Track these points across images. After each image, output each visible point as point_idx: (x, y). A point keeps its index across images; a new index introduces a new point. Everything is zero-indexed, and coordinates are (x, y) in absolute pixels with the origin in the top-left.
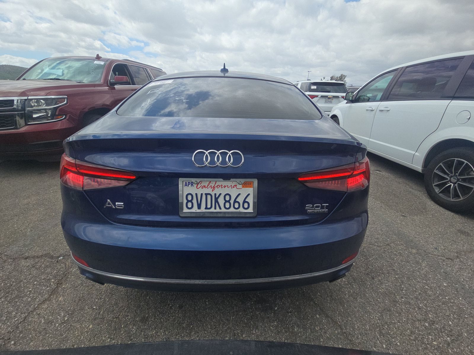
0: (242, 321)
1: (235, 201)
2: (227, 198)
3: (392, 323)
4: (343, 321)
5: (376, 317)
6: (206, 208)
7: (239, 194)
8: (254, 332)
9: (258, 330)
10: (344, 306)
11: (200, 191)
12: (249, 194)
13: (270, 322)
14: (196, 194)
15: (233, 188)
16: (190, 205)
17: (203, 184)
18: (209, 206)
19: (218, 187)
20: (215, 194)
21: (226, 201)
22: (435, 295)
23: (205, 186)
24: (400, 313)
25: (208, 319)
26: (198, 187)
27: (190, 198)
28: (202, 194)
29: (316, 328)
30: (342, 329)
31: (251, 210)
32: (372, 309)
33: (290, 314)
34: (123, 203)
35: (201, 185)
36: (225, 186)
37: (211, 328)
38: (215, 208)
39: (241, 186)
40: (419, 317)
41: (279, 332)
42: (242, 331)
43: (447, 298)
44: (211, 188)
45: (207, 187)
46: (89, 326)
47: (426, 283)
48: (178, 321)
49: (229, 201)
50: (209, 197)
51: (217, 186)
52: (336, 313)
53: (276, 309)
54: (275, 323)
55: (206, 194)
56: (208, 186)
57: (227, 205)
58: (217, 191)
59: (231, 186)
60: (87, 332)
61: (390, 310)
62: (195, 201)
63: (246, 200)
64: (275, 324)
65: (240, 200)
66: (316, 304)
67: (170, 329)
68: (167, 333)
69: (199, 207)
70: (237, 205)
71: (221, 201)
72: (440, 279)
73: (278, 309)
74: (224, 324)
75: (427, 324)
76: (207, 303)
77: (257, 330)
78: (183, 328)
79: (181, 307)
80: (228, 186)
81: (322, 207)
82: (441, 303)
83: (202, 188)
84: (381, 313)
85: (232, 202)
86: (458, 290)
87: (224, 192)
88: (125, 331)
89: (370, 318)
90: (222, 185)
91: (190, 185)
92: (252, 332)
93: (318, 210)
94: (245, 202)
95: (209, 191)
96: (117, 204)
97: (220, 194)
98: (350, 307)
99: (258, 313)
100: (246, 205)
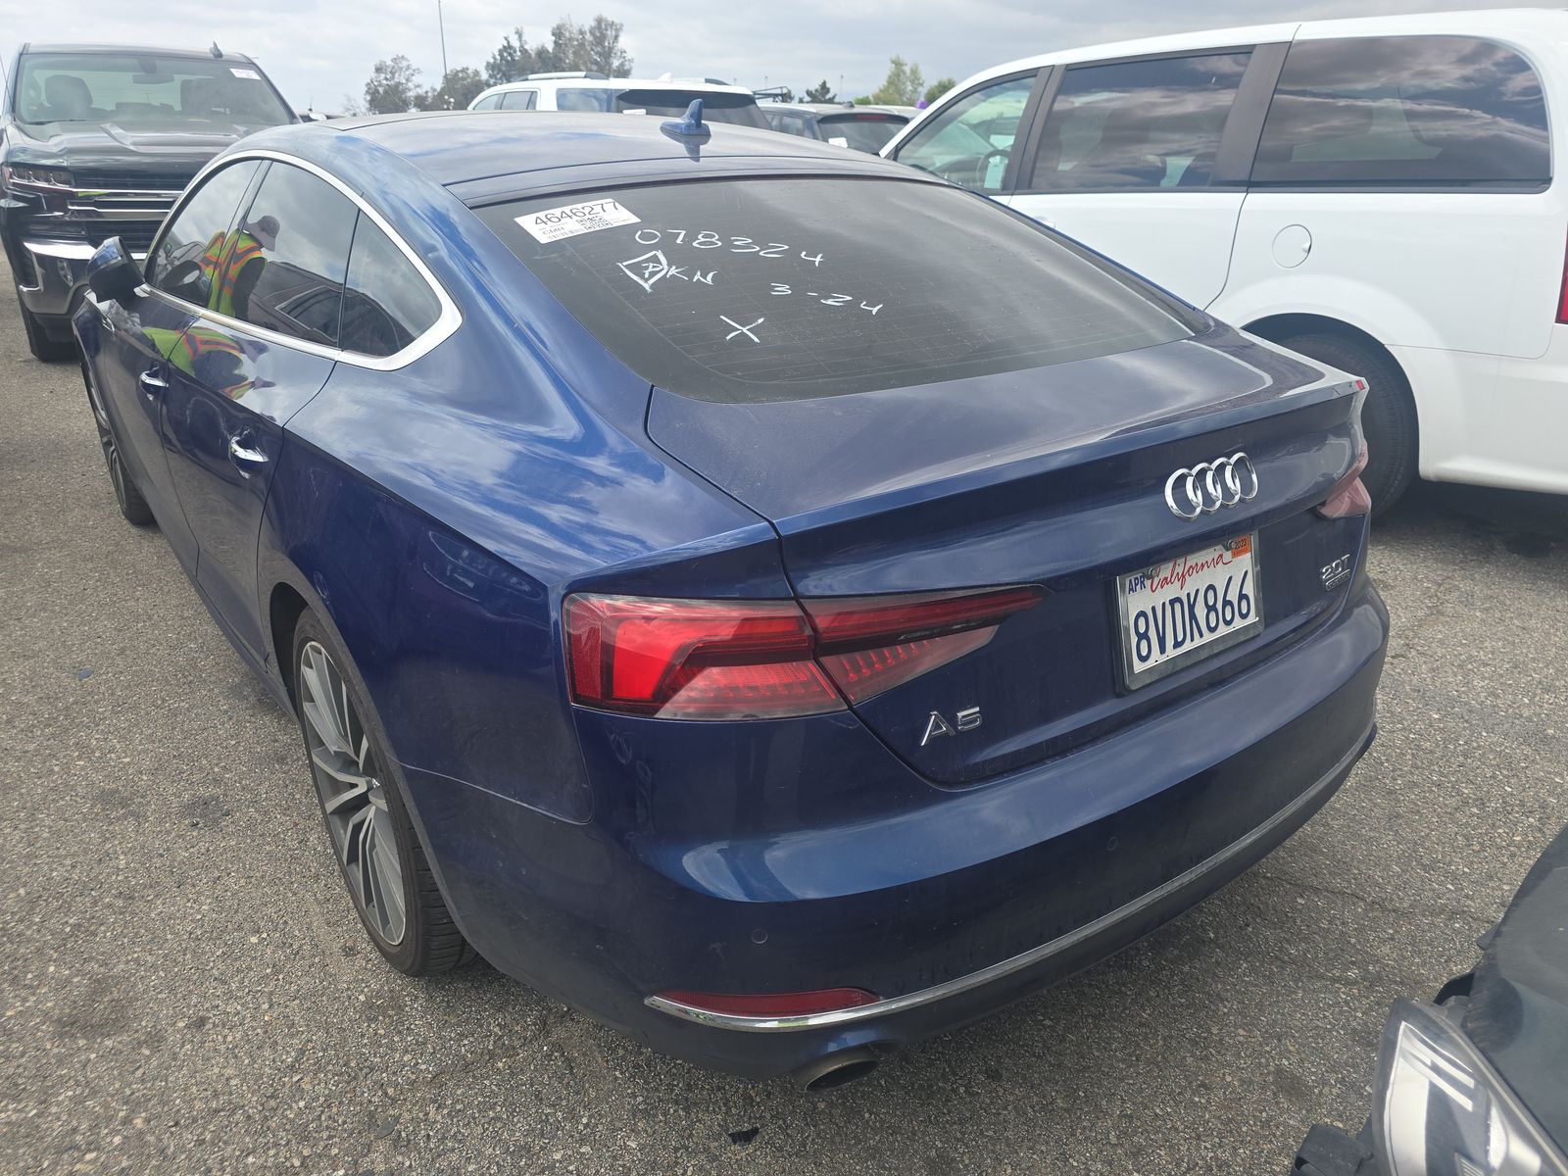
1: (1225, 603)
2: (1211, 599)
3: (1422, 837)
4: (1349, 882)
5: (1390, 841)
6: (1175, 645)
7: (1230, 578)
8: (1226, 1010)
9: (1229, 1002)
10: (1322, 853)
11: (1159, 598)
12: (1246, 573)
13: (1230, 969)
14: (1153, 610)
15: (1217, 564)
16: (1144, 648)
17: (1162, 576)
18: (1179, 638)
19: (1191, 571)
20: (1188, 596)
21: (1209, 609)
22: (1438, 746)
23: (1167, 579)
24: (1418, 811)
25: (1096, 1054)
26: (1154, 587)
27: (1142, 625)
29: (1323, 926)
30: (1363, 899)
31: (1252, 618)
32: (1371, 829)
33: (1250, 929)
34: (977, 709)
35: (1159, 577)
36: (1203, 566)
37: (1130, 1067)
38: (1192, 638)
39: (1228, 556)
40: (1453, 802)
42: (1200, 1027)
44: (1179, 580)
45: (1171, 580)
47: (1404, 729)
48: (1032, 1107)
49: (1214, 607)
50: (1177, 606)
51: (1188, 571)
52: (1324, 874)
53: (1212, 935)
55: (1172, 603)
56: (1172, 576)
57: (1213, 620)
58: (1190, 586)
59: (1213, 559)
61: (1398, 816)
62: (1152, 634)
63: (1243, 592)
65: (1234, 594)
66: (1271, 879)
67: (1040, 1135)
68: (1043, 1148)
69: (1162, 646)
70: (1228, 614)
71: (1200, 611)
72: (1419, 708)
74: (1146, 1039)
75: (1475, 810)
76: (1048, 1022)
79: (994, 1075)
80: (1207, 563)
81: (1343, 566)
83: (1162, 587)
84: (1391, 829)
85: (1220, 605)
86: (1467, 718)
89: (1383, 848)
90: (1196, 564)
91: (1138, 587)
93: (1339, 574)
94: (1240, 597)
95: (1175, 590)
96: (964, 717)
97: (1197, 591)
98: (1334, 847)
99: (1186, 969)
100: (1244, 607)
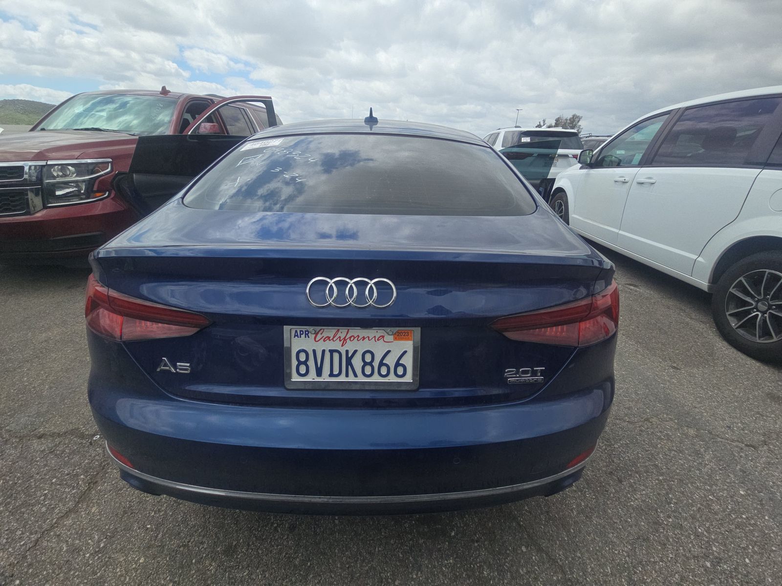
0: (395, 555)
1: (381, 364)
2: (368, 358)
3: (650, 562)
4: (567, 558)
5: (623, 551)
6: (332, 375)
7: (389, 352)
8: (415, 576)
9: (421, 573)
10: (569, 531)
11: (320, 347)
12: (405, 352)
13: (442, 557)
14: (314, 351)
15: (378, 340)
16: (303, 369)
17: (325, 335)
18: (336, 372)
19: (352, 338)
20: (347, 352)
21: (365, 364)
22: (724, 511)
23: (329, 338)
24: (665, 545)
25: (336, 551)
26: (317, 340)
27: (303, 357)
28: (324, 351)
29: (521, 571)
30: (564, 573)
31: (408, 378)
32: (617, 537)
33: (476, 544)
34: (188, 365)
35: (322, 335)
36: (364, 338)
37: (341, 568)
38: (347, 376)
39: (391, 338)
40: (696, 551)
41: (457, 577)
42: (393, 575)
43: (744, 516)
44: (340, 341)
45: (333, 339)
46: (139, 559)
47: (710, 490)
48: (286, 554)
49: (371, 364)
50: (336, 356)
51: (350, 338)
52: (556, 544)
53: (453, 534)
54: (451, 561)
55: (332, 352)
56: (334, 337)
57: (368, 370)
58: (350, 346)
59: (375, 337)
60: (136, 570)
61: (647, 540)
62: (311, 363)
63: (400, 362)
64: (450, 563)
65: (391, 361)
66: (520, 526)
67: (273, 568)
68: (267, 575)
69: (319, 372)
70: (384, 371)
71: (357, 362)
72: (735, 483)
73: (456, 534)
74: (363, 561)
75: (708, 564)
76: (337, 522)
77: (419, 573)
78: (295, 566)
79: (292, 528)
80: (369, 337)
81: (534, 373)
82: (733, 527)
83: (324, 341)
84: (632, 545)
85: (376, 364)
86: (764, 502)
87: (362, 346)
88: (198, 570)
89: (614, 553)
90: (358, 336)
91: (303, 336)
92: (411, 576)
93: (528, 378)
94: (398, 364)
95: (336, 345)
96: (180, 366)
97: (355, 351)
98: (580, 532)
99: (421, 541)
100: (400, 371)
